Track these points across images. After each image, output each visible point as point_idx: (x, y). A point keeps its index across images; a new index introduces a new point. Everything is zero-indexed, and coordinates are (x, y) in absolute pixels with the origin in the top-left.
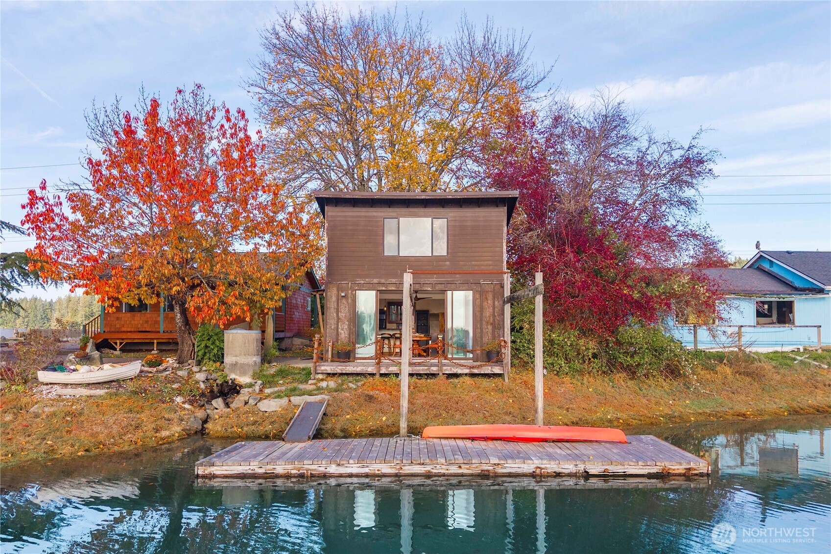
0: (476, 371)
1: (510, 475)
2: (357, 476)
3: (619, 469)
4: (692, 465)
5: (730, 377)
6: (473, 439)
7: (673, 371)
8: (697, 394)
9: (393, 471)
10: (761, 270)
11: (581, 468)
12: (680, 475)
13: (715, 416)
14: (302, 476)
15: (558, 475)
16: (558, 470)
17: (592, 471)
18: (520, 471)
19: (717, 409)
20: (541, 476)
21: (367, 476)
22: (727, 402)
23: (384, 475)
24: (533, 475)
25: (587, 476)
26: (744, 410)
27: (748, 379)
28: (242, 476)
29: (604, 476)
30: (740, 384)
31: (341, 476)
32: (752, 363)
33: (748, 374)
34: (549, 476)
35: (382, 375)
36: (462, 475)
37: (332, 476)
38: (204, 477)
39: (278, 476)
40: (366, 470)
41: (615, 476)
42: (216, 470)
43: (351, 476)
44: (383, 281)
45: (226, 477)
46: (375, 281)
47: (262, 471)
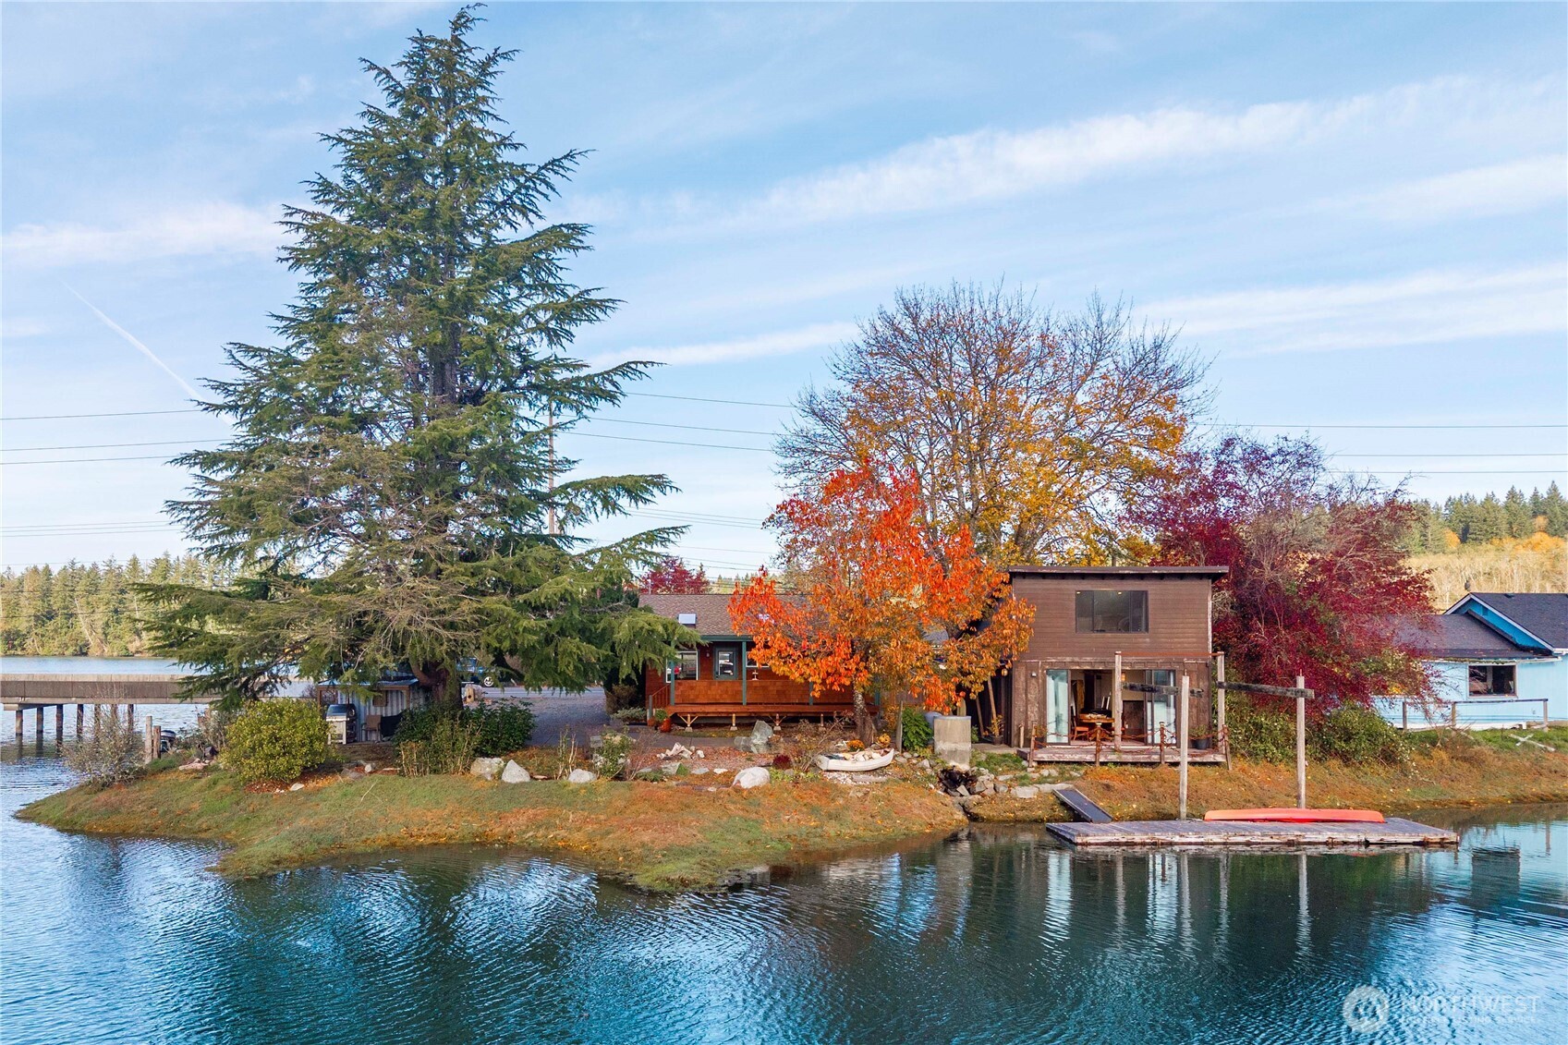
0: (1198, 759)
1: (1309, 843)
2: (1196, 844)
3: (1392, 839)
4: (1445, 836)
5: (1447, 762)
6: (1253, 820)
7: (1389, 757)
8: (1416, 782)
9: (1222, 841)
10: (1470, 616)
11: (1363, 838)
12: (1436, 843)
13: (1439, 804)
14: (1155, 844)
15: (1345, 843)
16: (1345, 840)
17: (1371, 841)
18: (1316, 840)
19: (1440, 797)
20: (1333, 843)
21: (1202, 844)
22: (1449, 790)
23: (1215, 844)
24: (1326, 843)
25: (1367, 844)
26: (1467, 798)
27: (1466, 766)
28: (1109, 844)
29: (1381, 844)
30: (1459, 771)
31: (1183, 844)
32: (1471, 747)
33: (1465, 760)
34: (1338, 843)
35: (1103, 764)
36: (1274, 843)
37: (1176, 844)
38: (1082, 844)
39: (1135, 844)
40: (1202, 840)
41: (1390, 844)
42: (1090, 839)
43: (1190, 844)
44: (1077, 659)
45: (1097, 844)
46: (1068, 659)
47: (1124, 840)
